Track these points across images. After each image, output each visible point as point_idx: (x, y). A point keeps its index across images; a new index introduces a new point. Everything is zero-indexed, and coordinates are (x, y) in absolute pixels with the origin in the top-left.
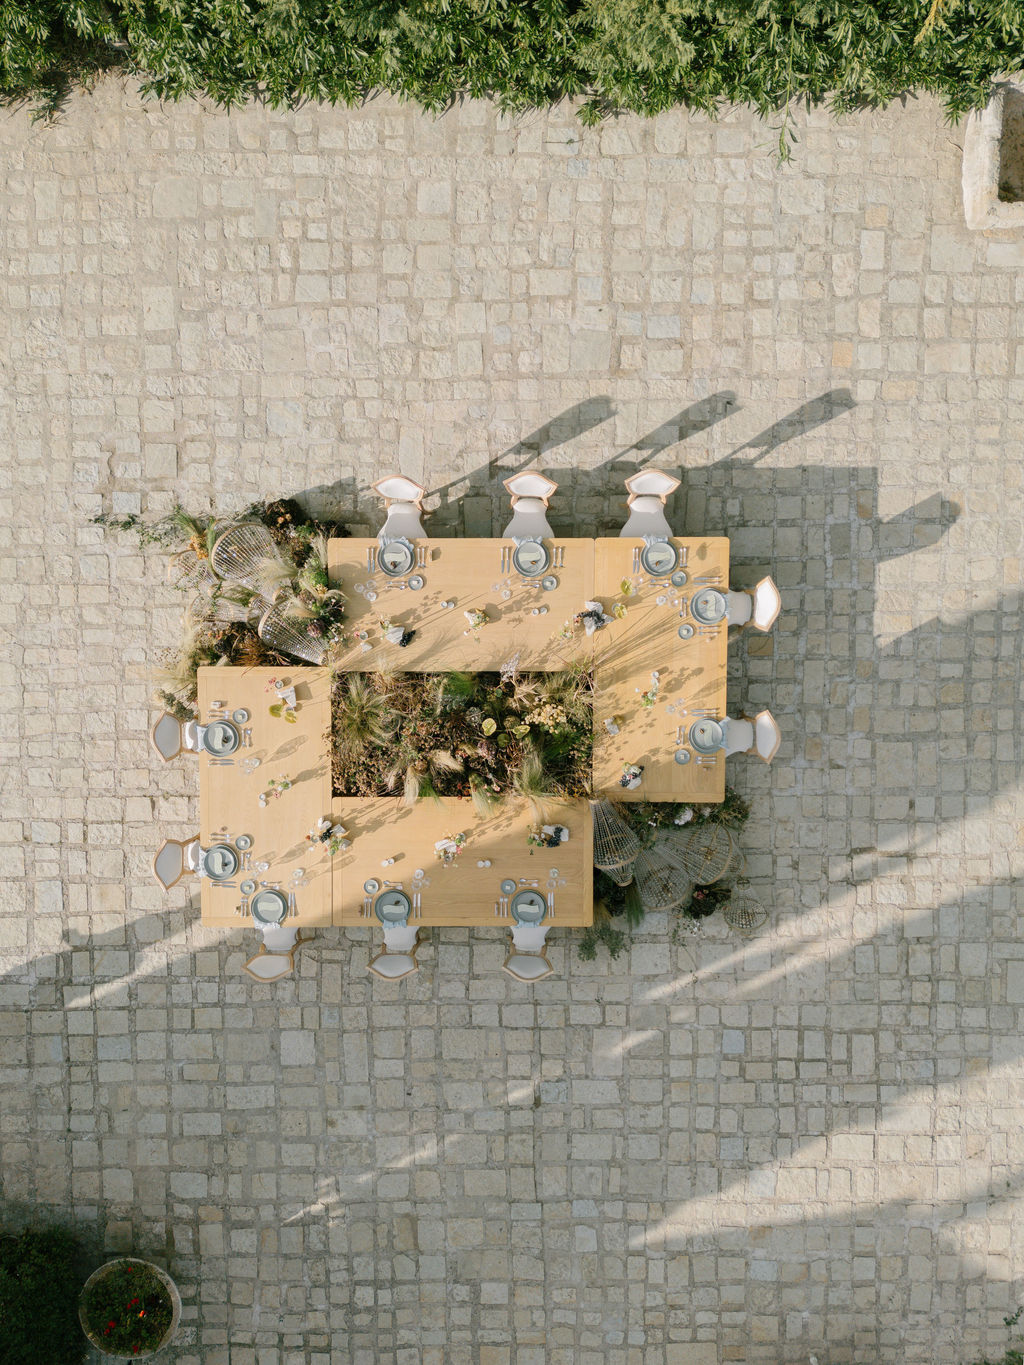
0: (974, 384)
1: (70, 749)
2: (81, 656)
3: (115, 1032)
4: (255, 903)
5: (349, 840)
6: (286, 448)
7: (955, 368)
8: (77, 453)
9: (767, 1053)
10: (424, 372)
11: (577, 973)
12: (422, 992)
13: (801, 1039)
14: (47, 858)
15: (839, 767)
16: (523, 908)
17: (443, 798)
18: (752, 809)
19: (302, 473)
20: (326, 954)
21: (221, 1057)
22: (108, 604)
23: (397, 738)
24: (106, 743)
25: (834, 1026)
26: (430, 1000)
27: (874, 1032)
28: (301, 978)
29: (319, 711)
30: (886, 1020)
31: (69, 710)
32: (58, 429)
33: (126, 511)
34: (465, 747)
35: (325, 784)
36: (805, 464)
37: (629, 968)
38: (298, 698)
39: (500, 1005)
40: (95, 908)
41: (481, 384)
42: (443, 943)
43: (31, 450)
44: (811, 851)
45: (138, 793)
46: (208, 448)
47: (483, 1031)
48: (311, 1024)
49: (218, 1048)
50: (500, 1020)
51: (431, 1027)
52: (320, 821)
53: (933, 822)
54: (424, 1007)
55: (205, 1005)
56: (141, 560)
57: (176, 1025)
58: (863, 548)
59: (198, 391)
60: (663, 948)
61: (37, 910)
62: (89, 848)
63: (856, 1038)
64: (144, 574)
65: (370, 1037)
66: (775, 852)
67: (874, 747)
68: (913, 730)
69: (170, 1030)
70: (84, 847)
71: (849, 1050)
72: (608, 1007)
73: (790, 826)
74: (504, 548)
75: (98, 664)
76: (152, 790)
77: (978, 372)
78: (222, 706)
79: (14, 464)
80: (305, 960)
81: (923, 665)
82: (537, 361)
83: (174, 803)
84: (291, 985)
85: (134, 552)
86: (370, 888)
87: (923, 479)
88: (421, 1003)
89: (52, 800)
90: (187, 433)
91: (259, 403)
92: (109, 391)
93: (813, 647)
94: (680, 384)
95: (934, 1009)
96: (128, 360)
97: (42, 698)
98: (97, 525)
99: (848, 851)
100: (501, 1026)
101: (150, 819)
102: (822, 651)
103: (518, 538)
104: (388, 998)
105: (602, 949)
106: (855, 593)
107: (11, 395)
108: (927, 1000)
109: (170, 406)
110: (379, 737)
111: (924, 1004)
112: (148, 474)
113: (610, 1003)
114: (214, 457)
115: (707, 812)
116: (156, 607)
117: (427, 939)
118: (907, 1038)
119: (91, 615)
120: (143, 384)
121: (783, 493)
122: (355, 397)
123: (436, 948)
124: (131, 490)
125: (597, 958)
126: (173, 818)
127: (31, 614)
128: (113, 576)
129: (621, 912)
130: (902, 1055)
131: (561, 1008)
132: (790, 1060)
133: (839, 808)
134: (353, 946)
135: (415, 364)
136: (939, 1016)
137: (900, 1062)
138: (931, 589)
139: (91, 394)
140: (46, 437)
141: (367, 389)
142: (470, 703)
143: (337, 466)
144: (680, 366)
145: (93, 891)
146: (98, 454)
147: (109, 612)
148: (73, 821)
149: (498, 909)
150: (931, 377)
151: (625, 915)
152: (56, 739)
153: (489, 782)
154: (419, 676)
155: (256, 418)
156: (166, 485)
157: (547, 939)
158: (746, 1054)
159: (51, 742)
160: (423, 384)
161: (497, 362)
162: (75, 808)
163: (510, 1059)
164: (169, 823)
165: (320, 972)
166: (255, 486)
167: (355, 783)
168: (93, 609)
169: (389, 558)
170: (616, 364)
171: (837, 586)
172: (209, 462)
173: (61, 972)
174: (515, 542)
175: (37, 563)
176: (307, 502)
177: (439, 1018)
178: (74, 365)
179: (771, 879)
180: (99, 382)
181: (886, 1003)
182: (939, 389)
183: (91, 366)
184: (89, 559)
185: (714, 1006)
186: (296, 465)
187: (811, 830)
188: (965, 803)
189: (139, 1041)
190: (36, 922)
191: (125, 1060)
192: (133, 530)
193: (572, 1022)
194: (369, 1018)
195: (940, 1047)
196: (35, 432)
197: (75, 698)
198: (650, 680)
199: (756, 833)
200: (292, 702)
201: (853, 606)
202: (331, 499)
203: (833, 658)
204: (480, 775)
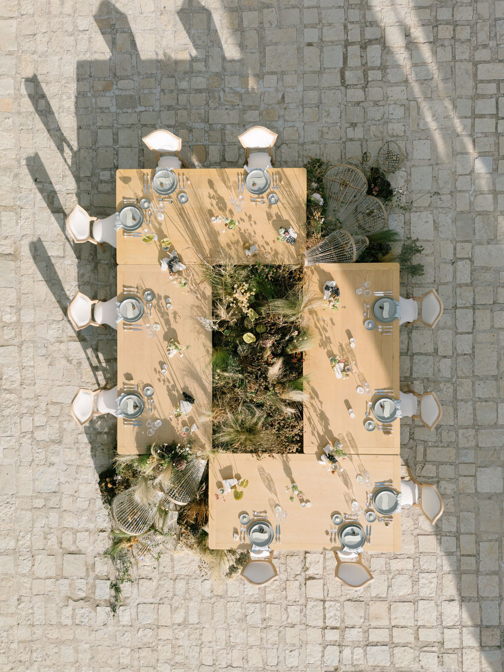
0: (24, 17)
1: (272, 636)
2: (207, 626)
3: (478, 611)
4: (381, 511)
5: (335, 441)
6: (66, 479)
7: (13, 30)
8: (69, 622)
9: (492, 140)
10: (16, 385)
11: (433, 279)
12: (447, 390)
13: (482, 116)
14: (350, 656)
15: (283, 97)
16: (386, 314)
17: (304, 373)
18: (313, 157)
19: (83, 469)
20: (420, 458)
21: (497, 536)
22: (171, 606)
23: (260, 406)
24: (267, 610)
25: (471, 93)
26: (453, 384)
27: (476, 64)
28: (437, 476)
29: (242, 462)
30: (466, 56)
31: (245, 636)
32: (54, 634)
33: (108, 590)
34: (266, 356)
35: (294, 459)
36: (76, 127)
37: (429, 241)
38: (232, 478)
39: (457, 333)
40: (386, 622)
41: (23, 347)
42: (411, 374)
43: (68, 653)
44: (343, 114)
45: (303, 588)
46: (66, 532)
47: (476, 346)
48: (472, 470)
49: (490, 538)
50: (468, 333)
51: (473, 383)
52: (321, 462)
53: (322, 29)
54: (458, 388)
55: (458, 546)
56: (141, 581)
57: (474, 568)
58: (132, 86)
59: (28, 538)
60: (414, 217)
61: (388, 664)
62: (343, 626)
63: (480, 77)
64: (150, 579)
65: (481, 427)
66: (344, 140)
67: (268, 73)
68: (257, 46)
69: (477, 572)
70: (343, 629)
71: (489, 82)
72: (458, 256)
73: (325, 130)
74: (124, 328)
75: (213, 614)
76: (301, 579)
77: (16, 14)
78: (237, 533)
79: (77, 665)
80: (424, 473)
81: (211, 41)
82: (9, 310)
83: (310, 563)
84: (443, 484)
85: (136, 585)
86: (371, 427)
87: (86, 47)
88: (455, 390)
89: (308, 651)
90: (56, 547)
91: (36, 497)
92: (29, 598)
93: (200, 118)
94: (24, 214)
95: (458, 23)
96: (9, 584)
97: (236, 654)
98: (117, 611)
99: (343, 88)
100: (472, 333)
101: (322, 581)
102: (203, 111)
103: (117, 319)
104: (452, 413)
105: (416, 260)
106: (162, 90)
107: (32, 664)
108: (451, 28)
109: (38, 558)
110: (259, 418)
111: (454, 30)
112: (83, 575)
113: (455, 254)
114: (72, 529)
115: (314, 185)
116: (173, 571)
117: (408, 386)
118: (480, 40)
119: (179, 618)
120: (24, 575)
121: (95, 142)
122: (32, 432)
123: (415, 379)
124: (94, 586)
125: (422, 264)
126: (321, 564)
127: (178, 659)
128: (152, 601)
129: (388, 245)
130: (492, 44)
131: (458, 290)
132: (497, 124)
133: (313, 95)
134: (413, 439)
135: (10, 391)
136: (463, 19)
137: (498, 45)
138: (159, 38)
139: (30, 611)
140: (59, 642)
141: (27, 424)
142: (235, 353)
143: (77, 445)
144: (12, 213)
145: (374, 624)
146: (70, 608)
147: (177, 604)
148: (323, 636)
149: (387, 332)
150: (19, 45)
151: (390, 243)
152: (266, 646)
153: (292, 339)
154: (215, 389)
155: (46, 500)
156: (91, 562)
157: (408, 297)
158: (493, 155)
159: (267, 649)
160: (24, 386)
161: (10, 336)
162: (315, 635)
163: (496, 326)
164: (324, 568)
165: (433, 463)
166: (91, 501)
167: (293, 437)
168: (174, 616)
169: (131, 411)
170: (11, 257)
171: (158, 103)
172: (75, 532)
173: (434, 649)
174: (120, 321)
175: (144, 653)
176: (102, 466)
177: (466, 377)
178: (12, 621)
179: (363, 141)
180: (22, 605)
181: (454, 57)
182: (27, 40)
183: (12, 609)
184: (141, 618)
185: (456, 180)
186: (77, 473)
187: (328, 115)
188: (308, 8)
189: (485, 595)
190: (397, 666)
191: (499, 605)
192: (121, 586)
193: (469, 281)
194: (467, 428)
195: (486, 16)
196: (56, 650)
197: (236, 631)
198: (218, 222)
199: (331, 154)
200: (234, 482)
201: (172, 91)
202: (99, 449)
203: (207, 104)
204: (287, 346)
